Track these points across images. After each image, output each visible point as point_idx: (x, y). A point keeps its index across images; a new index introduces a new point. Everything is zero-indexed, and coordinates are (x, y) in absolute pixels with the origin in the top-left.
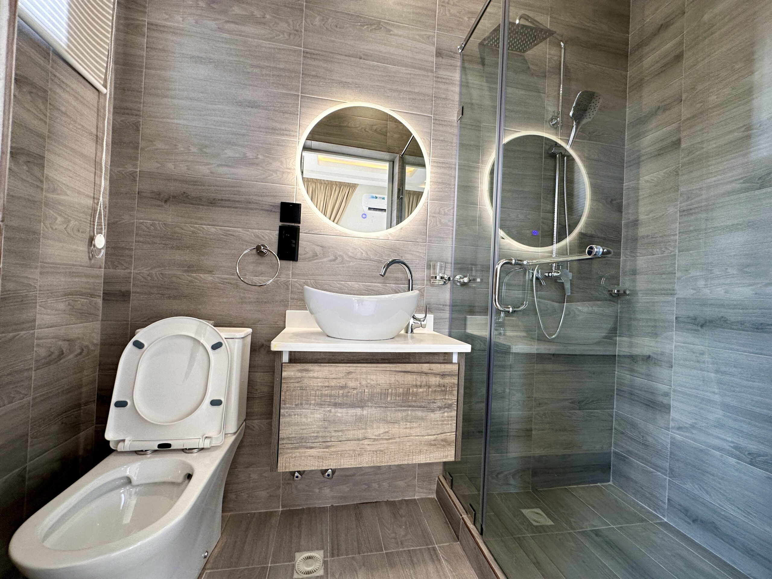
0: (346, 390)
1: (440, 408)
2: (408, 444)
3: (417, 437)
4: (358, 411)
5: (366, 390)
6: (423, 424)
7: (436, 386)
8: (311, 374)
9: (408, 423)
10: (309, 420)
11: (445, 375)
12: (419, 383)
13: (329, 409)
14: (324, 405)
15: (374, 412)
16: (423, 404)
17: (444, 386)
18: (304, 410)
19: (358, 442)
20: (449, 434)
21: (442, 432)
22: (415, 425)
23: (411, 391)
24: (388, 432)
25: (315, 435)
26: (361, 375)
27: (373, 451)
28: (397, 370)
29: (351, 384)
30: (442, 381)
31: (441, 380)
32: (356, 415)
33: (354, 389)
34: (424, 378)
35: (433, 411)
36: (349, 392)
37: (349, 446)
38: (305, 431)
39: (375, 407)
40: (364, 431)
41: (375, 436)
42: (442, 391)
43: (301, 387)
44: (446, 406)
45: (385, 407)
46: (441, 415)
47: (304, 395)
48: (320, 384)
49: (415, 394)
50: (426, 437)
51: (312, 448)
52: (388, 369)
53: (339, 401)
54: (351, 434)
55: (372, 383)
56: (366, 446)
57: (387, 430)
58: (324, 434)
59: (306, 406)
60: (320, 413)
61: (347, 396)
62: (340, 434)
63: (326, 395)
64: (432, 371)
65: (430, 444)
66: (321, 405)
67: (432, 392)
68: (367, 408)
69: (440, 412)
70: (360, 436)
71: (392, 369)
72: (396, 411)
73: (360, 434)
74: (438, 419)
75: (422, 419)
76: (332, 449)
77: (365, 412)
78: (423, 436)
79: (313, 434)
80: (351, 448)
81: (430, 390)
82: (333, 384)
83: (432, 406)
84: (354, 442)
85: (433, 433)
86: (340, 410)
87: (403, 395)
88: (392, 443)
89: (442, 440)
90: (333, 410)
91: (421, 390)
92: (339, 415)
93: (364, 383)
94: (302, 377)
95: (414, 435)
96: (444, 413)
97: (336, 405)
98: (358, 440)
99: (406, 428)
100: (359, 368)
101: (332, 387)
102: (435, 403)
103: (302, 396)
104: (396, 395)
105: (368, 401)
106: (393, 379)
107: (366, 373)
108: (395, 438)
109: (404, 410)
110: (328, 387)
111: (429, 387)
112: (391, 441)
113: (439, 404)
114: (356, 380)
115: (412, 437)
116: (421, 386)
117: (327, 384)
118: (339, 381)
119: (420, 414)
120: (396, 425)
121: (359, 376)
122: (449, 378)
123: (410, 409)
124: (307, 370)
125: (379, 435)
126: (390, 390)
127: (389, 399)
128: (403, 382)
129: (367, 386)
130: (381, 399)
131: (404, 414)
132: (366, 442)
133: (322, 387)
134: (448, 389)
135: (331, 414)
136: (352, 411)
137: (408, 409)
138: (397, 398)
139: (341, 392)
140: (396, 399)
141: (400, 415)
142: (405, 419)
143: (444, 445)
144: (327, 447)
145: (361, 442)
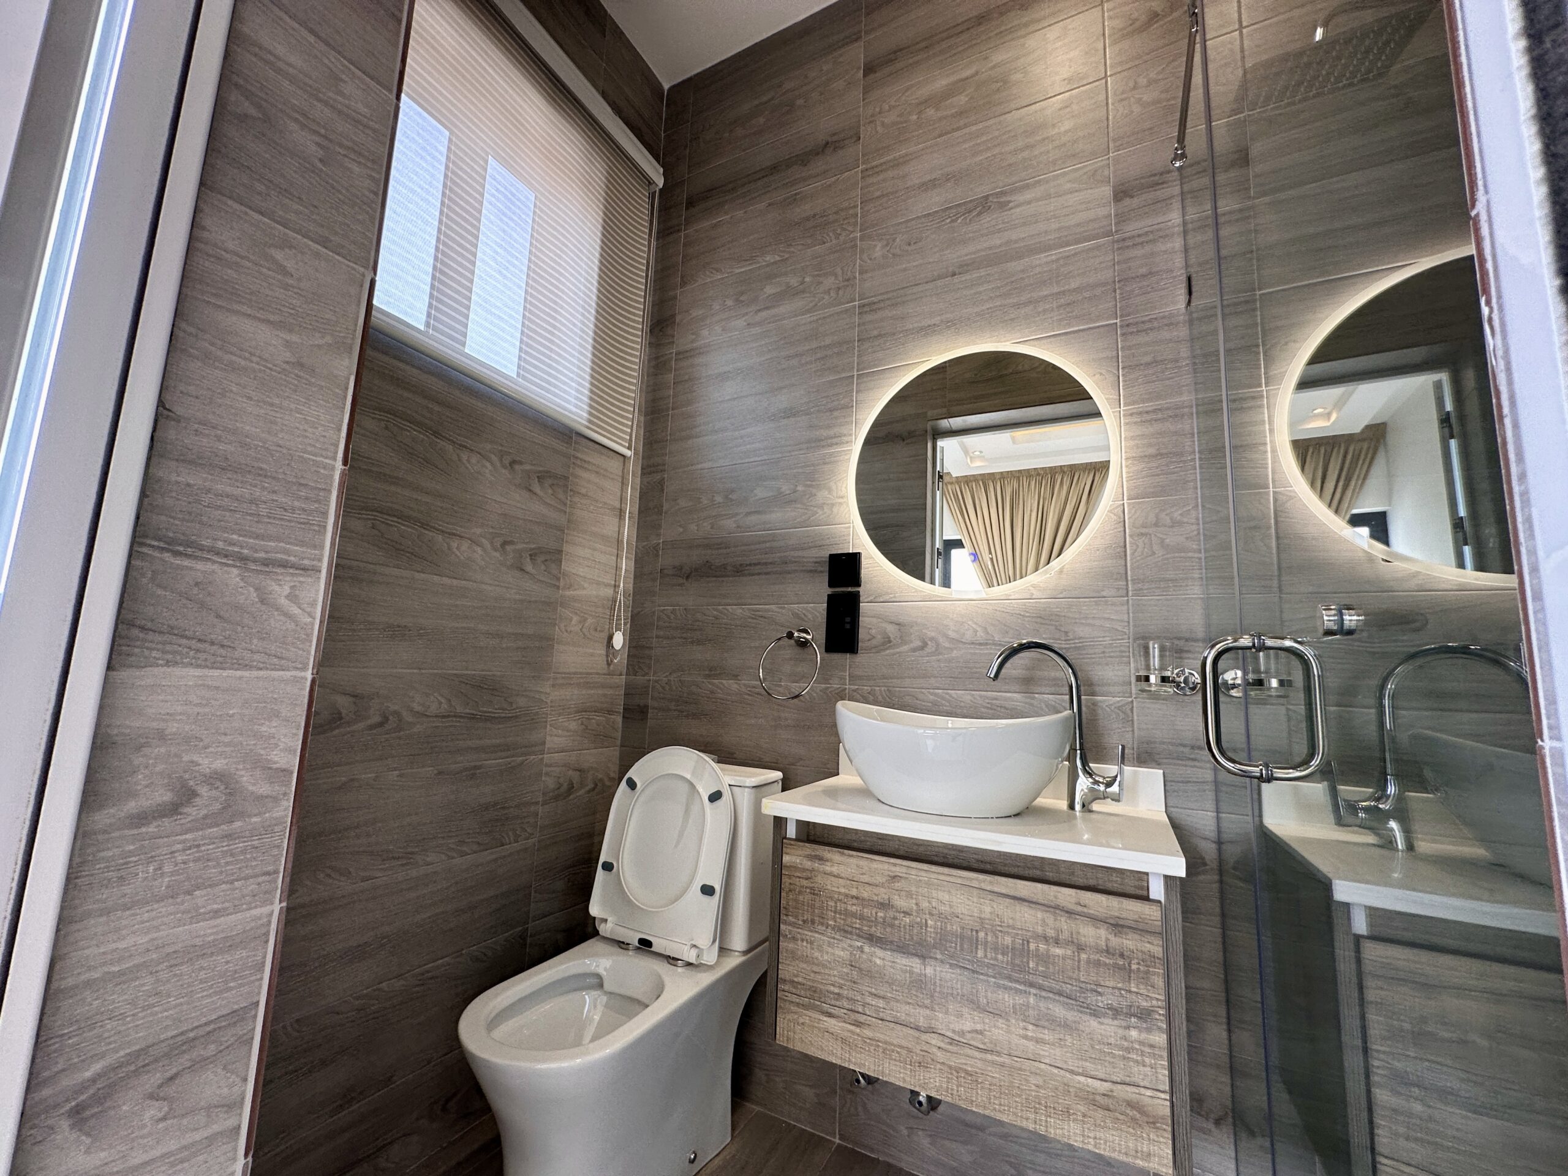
0: (891, 914)
1: (1116, 1012)
2: (1033, 1080)
3: (1056, 1071)
4: (915, 964)
5: (930, 922)
6: (1068, 1037)
7: (1099, 951)
8: (828, 868)
9: (1031, 1027)
10: (826, 957)
11: (1123, 926)
12: (1051, 933)
13: (859, 944)
14: (851, 933)
15: (948, 976)
16: (1067, 988)
17: (1122, 955)
18: (817, 935)
19: (916, 1034)
20: (1149, 1093)
21: (1128, 1080)
22: (1047, 1035)
23: (1032, 946)
24: (980, 1032)
25: (836, 990)
26: (918, 887)
27: (950, 1067)
28: (996, 889)
29: (900, 902)
30: (1115, 941)
31: (1111, 937)
32: (911, 973)
33: (906, 913)
34: (1065, 924)
35: (1095, 1014)
36: (895, 918)
37: (898, 1036)
38: (819, 977)
39: (951, 965)
40: (928, 1012)
41: (954, 1031)
42: (1115, 966)
43: (811, 888)
44: (1134, 1010)
45: (974, 972)
46: (1121, 1032)
47: (817, 905)
48: (843, 890)
49: (1045, 959)
50: (1082, 1079)
51: (830, 1015)
52: (975, 884)
53: (878, 931)
54: (903, 1011)
55: (942, 908)
56: (935, 1050)
57: (979, 1027)
58: (851, 994)
59: (821, 928)
60: (843, 949)
61: (892, 926)
62: (881, 1003)
63: (854, 915)
64: (1085, 910)
65: (1092, 1100)
66: (846, 932)
67: (1088, 961)
68: (933, 962)
69: (1116, 1022)
70: (922, 1023)
71: (983, 886)
72: (999, 986)
73: (921, 1016)
74: (1112, 1041)
75: (1066, 1026)
76: (868, 1033)
77: (929, 971)
78: (1072, 1072)
79: (832, 988)
80: (904, 1043)
81: (1084, 956)
82: (865, 895)
83: (1092, 998)
84: (912, 1032)
85: (1101, 1075)
86: (879, 952)
87: (1014, 954)
88: (993, 1063)
89: (1130, 1104)
90: (867, 949)
91: (1058, 951)
92: (878, 962)
93: (925, 905)
94: (813, 870)
95: (1047, 1061)
96: (1128, 1028)
97: (871, 939)
98: (917, 1029)
99: (1026, 1037)
100: (913, 872)
101: (863, 899)
102: (1100, 994)
103: (813, 907)
104: (996, 949)
105: (934, 947)
106: (988, 909)
107: (929, 884)
108: (999, 1054)
109: (1017, 991)
110: (857, 898)
111: (1081, 948)
112: (989, 1057)
113: (1109, 999)
114: (909, 895)
115: (1043, 1066)
116: (1057, 942)
117: (854, 892)
118: (876, 890)
119: (1059, 1011)
120: (1001, 1023)
121: (913, 889)
122: (1137, 937)
123: (1033, 991)
124: (821, 859)
125: (962, 1033)
126: (982, 935)
127: (980, 954)
128: (1011, 922)
129: (931, 914)
130: (962, 949)
131: (1020, 1000)
132: (935, 1040)
133: (847, 896)
134: (1134, 967)
135: (864, 956)
136: (903, 961)
137: (1028, 989)
138: (1000, 957)
139: (880, 914)
140: (996, 959)
141: (1008, 999)
142: (1021, 1013)
143: (1133, 1119)
144: (858, 1024)
145: (924, 1037)
